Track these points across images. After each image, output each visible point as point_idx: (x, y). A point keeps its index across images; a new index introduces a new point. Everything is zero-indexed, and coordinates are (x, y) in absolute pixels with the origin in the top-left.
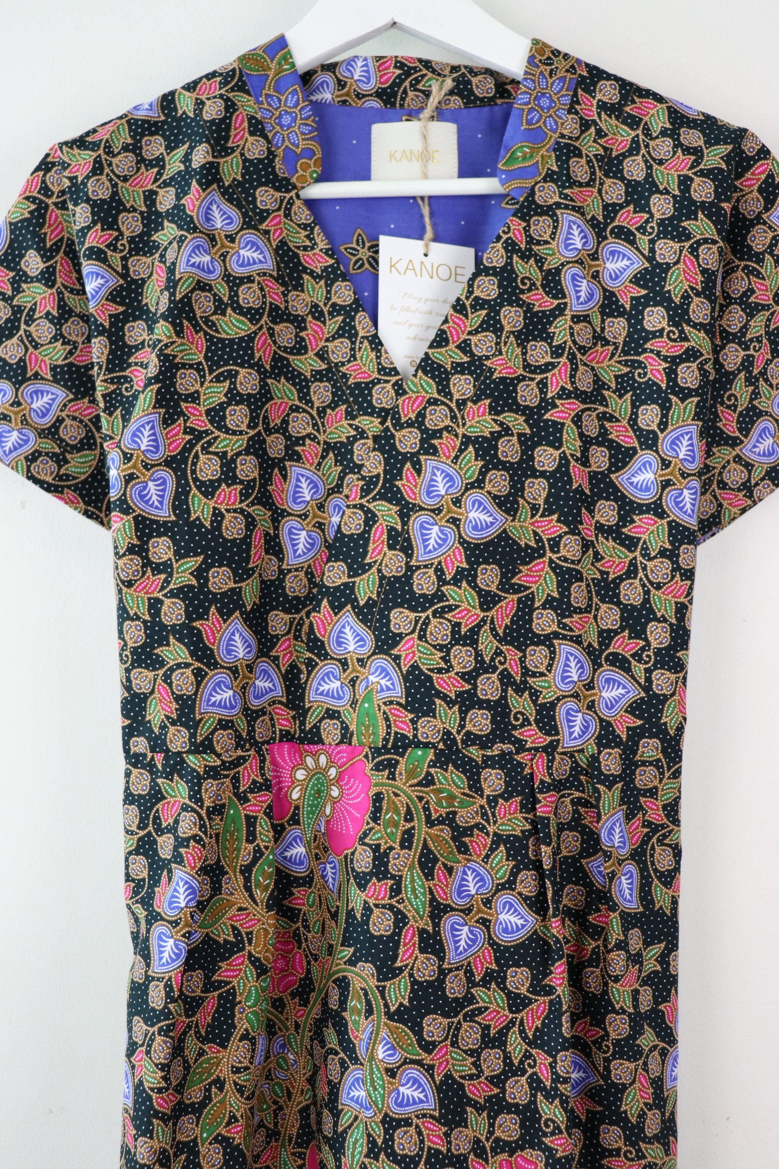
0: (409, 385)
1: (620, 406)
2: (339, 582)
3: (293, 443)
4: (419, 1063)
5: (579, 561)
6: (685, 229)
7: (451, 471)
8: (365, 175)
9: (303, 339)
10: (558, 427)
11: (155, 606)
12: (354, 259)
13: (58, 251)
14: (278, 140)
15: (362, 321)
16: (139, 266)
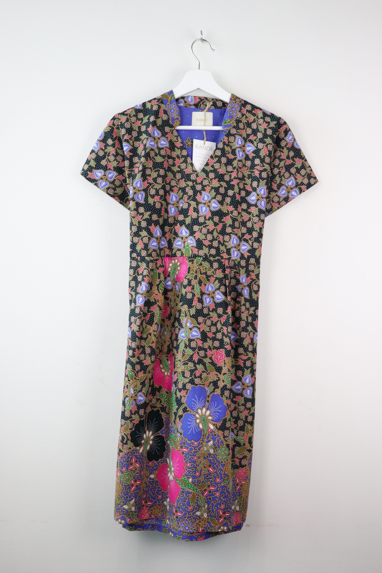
0: (199, 175)
1: (248, 181)
2: (182, 219)
3: (172, 187)
4: (197, 327)
5: (237, 217)
6: (265, 141)
7: (208, 195)
8: (190, 124)
9: (175, 163)
10: (233, 186)
11: (140, 223)
12: (187, 144)
13: (116, 139)
14: (170, 115)
15: (189, 159)
16: (137, 144)
